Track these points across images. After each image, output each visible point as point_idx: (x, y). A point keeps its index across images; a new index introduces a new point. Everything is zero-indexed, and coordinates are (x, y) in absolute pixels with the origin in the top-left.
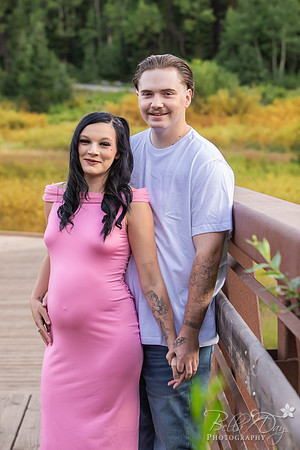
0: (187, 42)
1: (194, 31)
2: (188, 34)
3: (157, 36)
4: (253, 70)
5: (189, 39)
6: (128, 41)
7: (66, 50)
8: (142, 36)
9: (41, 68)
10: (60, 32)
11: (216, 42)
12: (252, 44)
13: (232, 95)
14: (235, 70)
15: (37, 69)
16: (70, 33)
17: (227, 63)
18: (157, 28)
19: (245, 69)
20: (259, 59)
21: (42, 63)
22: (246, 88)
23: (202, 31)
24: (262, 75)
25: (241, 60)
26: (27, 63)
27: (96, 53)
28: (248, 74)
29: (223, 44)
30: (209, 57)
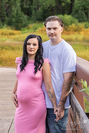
0: (63, 9)
1: (65, 6)
2: (63, 7)
3: (54, 7)
4: (82, 18)
5: (63, 8)
6: (45, 9)
7: (26, 12)
8: (49, 8)
9: (19, 17)
10: (25, 6)
11: (71, 10)
12: (82, 10)
13: (76, 25)
14: (77, 18)
15: (18, 17)
16: (28, 7)
17: (75, 16)
18: (54, 5)
19: (80, 17)
20: (84, 14)
21: (19, 15)
22: (80, 23)
23: (67, 6)
24: (85, 19)
25: (79, 15)
26: (15, 15)
27: (35, 13)
28: (81, 19)
29: (73, 10)
30: (69, 14)
